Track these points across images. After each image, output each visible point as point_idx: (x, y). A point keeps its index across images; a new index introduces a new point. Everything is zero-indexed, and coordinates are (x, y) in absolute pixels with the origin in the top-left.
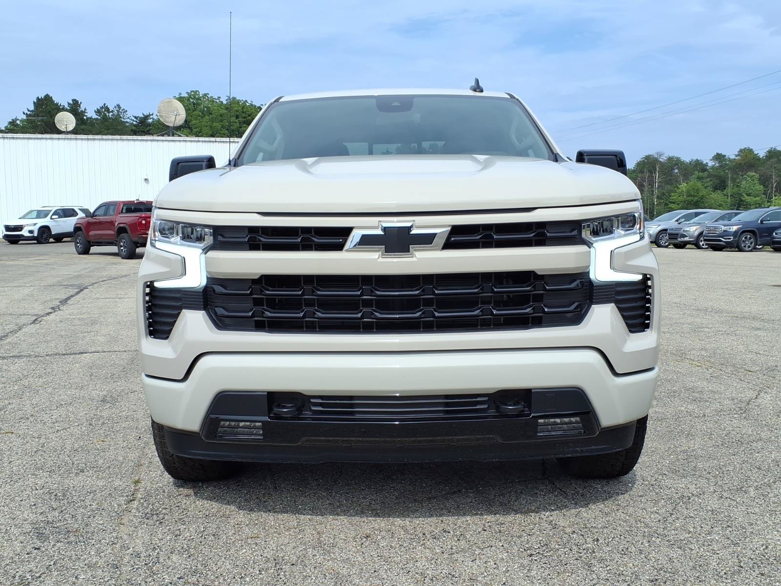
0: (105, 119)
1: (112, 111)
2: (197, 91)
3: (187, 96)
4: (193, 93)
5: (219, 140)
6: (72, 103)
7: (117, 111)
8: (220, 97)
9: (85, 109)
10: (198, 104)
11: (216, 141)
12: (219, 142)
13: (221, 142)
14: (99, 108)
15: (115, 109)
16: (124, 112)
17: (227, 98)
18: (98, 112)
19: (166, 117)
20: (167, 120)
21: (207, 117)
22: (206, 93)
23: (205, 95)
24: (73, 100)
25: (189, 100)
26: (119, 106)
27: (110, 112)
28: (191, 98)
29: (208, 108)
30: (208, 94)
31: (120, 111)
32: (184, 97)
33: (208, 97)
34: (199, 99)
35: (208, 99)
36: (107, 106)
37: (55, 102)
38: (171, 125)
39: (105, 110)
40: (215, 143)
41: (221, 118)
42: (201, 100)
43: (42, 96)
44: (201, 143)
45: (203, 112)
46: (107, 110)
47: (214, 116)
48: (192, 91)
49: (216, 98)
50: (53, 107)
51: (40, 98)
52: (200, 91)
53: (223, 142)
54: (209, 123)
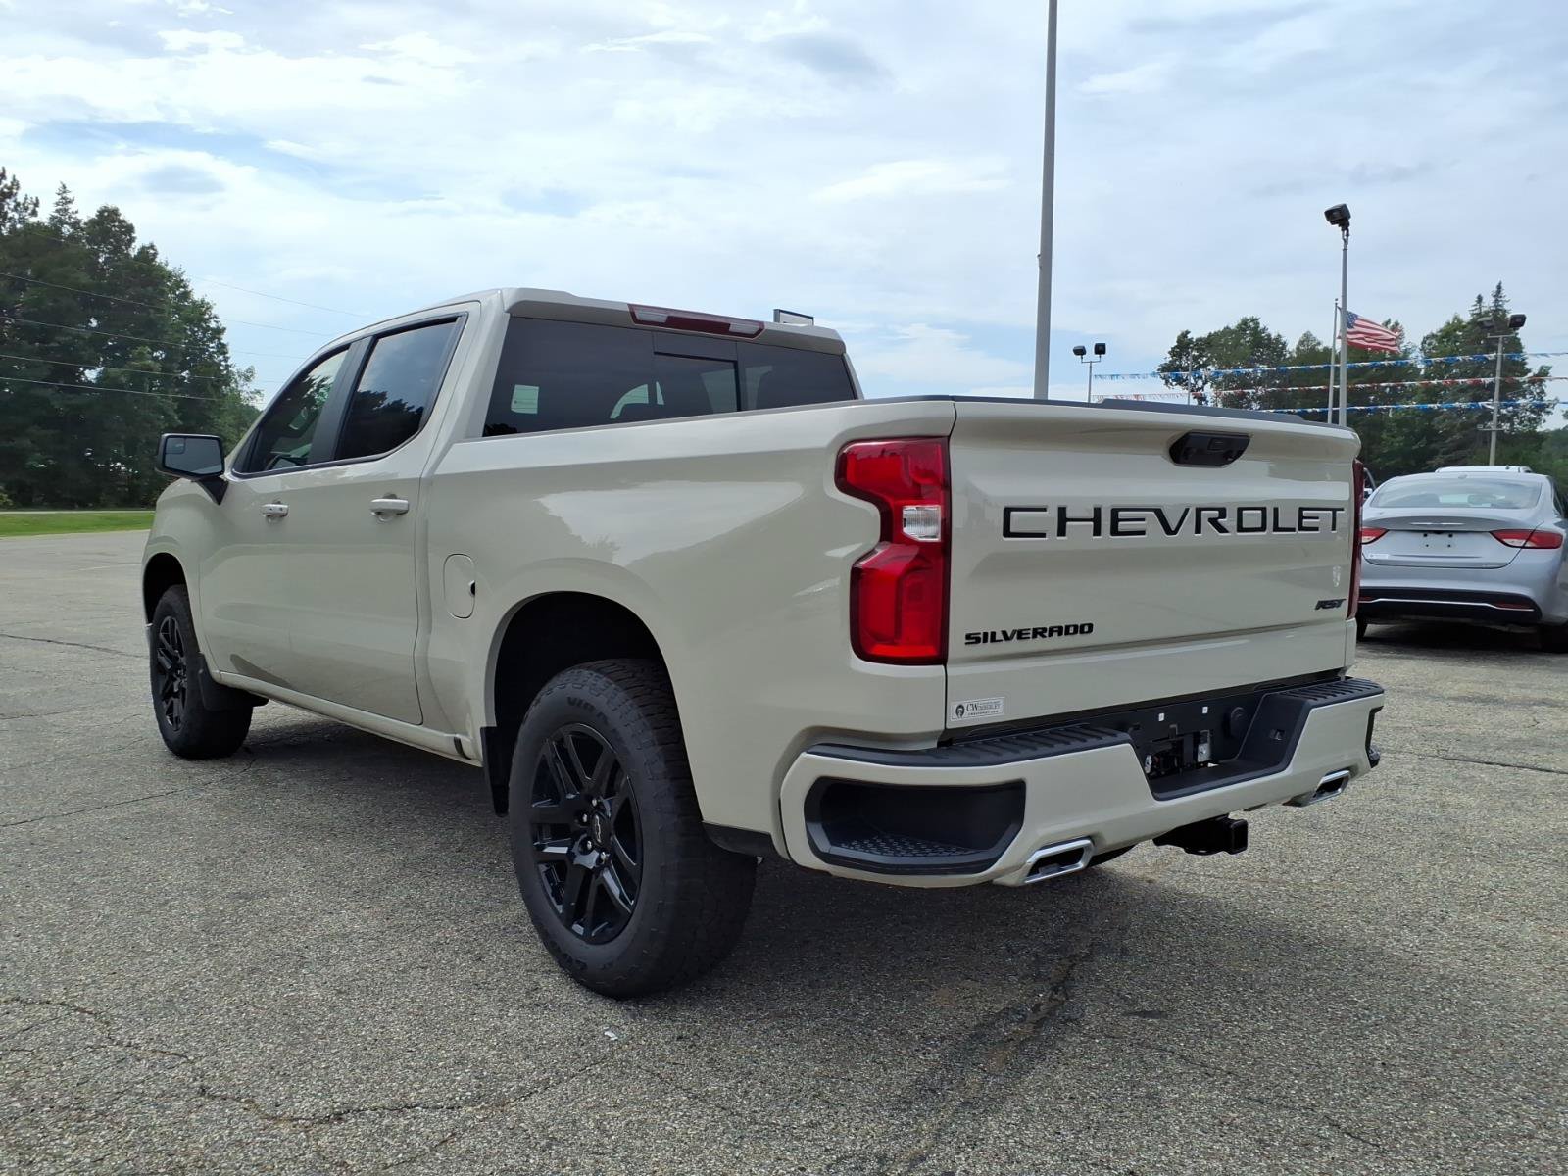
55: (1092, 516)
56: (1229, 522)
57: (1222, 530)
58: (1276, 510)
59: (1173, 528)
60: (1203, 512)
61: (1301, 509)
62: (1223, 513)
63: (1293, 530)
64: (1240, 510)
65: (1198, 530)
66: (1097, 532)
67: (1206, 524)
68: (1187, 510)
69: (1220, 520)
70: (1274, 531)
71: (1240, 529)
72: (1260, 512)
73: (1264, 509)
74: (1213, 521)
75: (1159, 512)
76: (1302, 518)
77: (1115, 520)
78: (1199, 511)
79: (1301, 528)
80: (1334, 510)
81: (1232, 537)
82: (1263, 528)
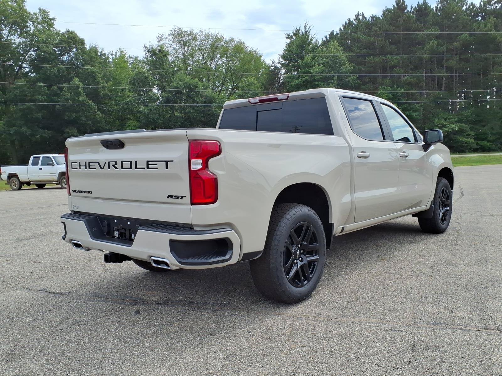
55: (85, 164)
56: (119, 166)
57: (116, 168)
58: (136, 162)
59: (102, 168)
60: (110, 163)
61: (148, 162)
62: (116, 163)
63: (144, 169)
64: (122, 162)
65: (109, 168)
66: (86, 168)
67: (111, 166)
68: (106, 162)
69: (115, 165)
70: (136, 169)
71: (122, 168)
72: (130, 162)
73: (131, 162)
74: (113, 166)
75: (99, 163)
76: (148, 165)
77: (89, 165)
78: (109, 163)
79: (148, 168)
80: (167, 162)
81: (120, 170)
82: (131, 168)
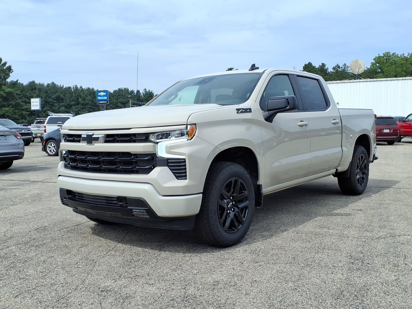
0: (337, 71)
1: (341, 68)
2: (389, 52)
3: (383, 55)
4: (386, 54)
5: (379, 80)
6: (321, 65)
7: (344, 67)
8: (404, 54)
9: (328, 68)
10: (389, 59)
11: (377, 81)
12: (378, 81)
13: (380, 81)
14: (334, 66)
15: (343, 66)
16: (347, 68)
17: (408, 54)
18: (334, 68)
19: (354, 69)
20: (355, 71)
21: (394, 66)
22: (394, 52)
23: (394, 54)
24: (322, 64)
25: (384, 57)
26: (345, 65)
27: (340, 68)
28: (385, 56)
29: (394, 61)
30: (396, 53)
31: (346, 67)
32: (381, 56)
33: (395, 55)
34: (390, 56)
35: (395, 56)
36: (339, 65)
37: (313, 66)
38: (357, 74)
39: (337, 67)
40: (376, 82)
41: (401, 66)
42: (391, 57)
43: (307, 63)
44: (368, 82)
45: (392, 63)
46: (339, 67)
47: (398, 65)
48: (386, 53)
49: (402, 54)
50: (312, 68)
51: (306, 64)
52: (390, 52)
53: (381, 81)
54: (394, 69)
